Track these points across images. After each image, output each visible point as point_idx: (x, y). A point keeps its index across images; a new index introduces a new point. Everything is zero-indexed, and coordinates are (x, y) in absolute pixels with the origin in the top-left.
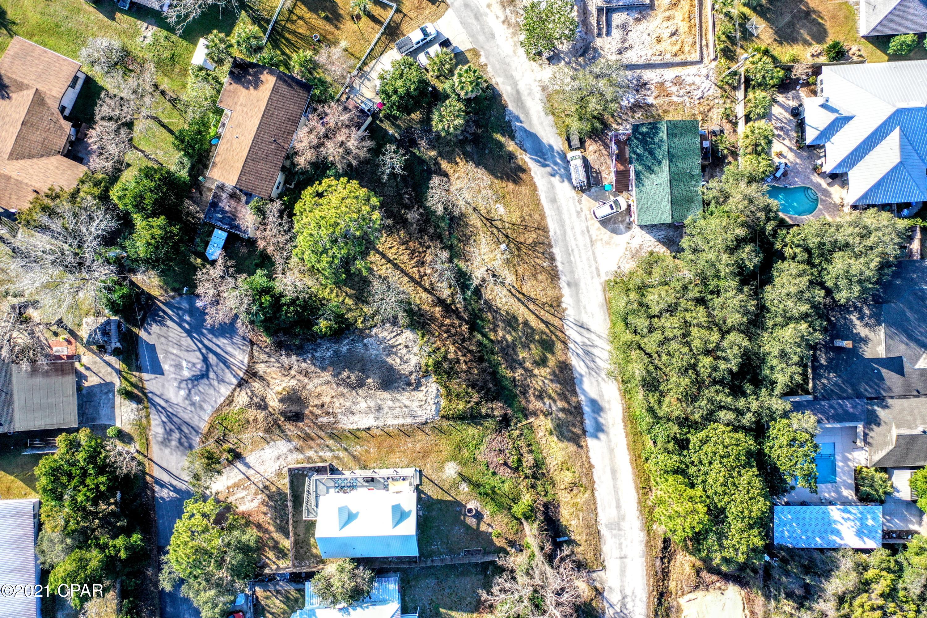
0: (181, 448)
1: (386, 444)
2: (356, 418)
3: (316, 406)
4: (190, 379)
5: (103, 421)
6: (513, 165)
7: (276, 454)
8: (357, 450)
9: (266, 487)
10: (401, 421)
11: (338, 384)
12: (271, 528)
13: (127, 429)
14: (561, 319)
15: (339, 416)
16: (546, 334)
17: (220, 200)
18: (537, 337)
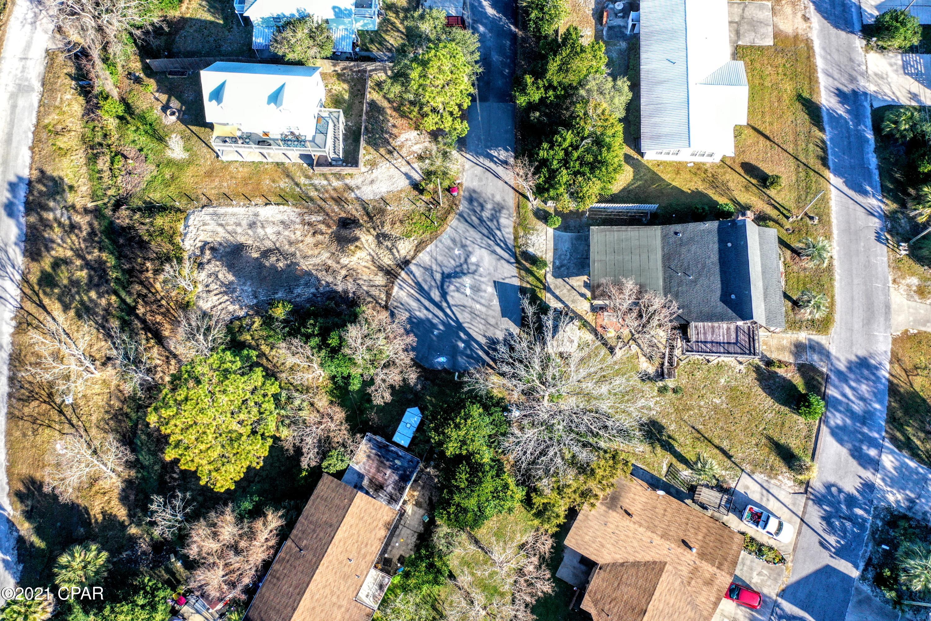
0: (481, 200)
1: (250, 187)
2: (280, 217)
3: (322, 234)
4: (464, 274)
5: (567, 235)
6: (29, 503)
7: (375, 186)
8: (284, 184)
9: (390, 152)
10: (230, 210)
11: (293, 255)
12: (389, 111)
13: (540, 225)
14: (22, 308)
15: (298, 220)
16: (45, 293)
17: (396, 483)
18: (56, 291)
